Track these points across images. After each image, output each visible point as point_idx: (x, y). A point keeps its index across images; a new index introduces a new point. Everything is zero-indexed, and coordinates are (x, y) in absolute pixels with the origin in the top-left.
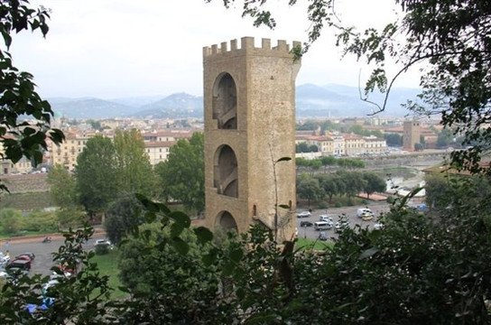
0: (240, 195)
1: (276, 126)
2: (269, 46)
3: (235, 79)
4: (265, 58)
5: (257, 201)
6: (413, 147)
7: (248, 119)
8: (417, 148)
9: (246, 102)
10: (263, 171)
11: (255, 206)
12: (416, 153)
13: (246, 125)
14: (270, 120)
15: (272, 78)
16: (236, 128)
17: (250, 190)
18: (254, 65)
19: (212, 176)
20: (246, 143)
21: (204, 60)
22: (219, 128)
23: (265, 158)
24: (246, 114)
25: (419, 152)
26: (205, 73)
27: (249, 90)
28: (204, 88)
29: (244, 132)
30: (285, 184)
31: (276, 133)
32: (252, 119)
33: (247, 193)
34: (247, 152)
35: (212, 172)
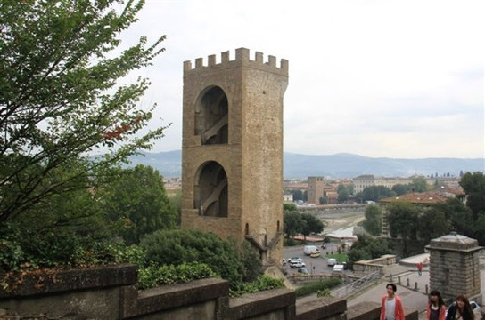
0: (231, 214)
1: (267, 142)
2: (262, 60)
3: (226, 92)
4: (258, 71)
5: (249, 219)
6: (317, 201)
7: (243, 132)
8: (322, 201)
9: (240, 114)
10: (255, 187)
11: (247, 225)
12: (321, 206)
13: (240, 138)
14: (262, 135)
15: (264, 93)
16: (226, 142)
17: (243, 206)
18: (249, 77)
19: (193, 197)
20: (240, 157)
21: (184, 74)
22: (203, 144)
23: (257, 174)
24: (240, 126)
25: (324, 206)
26: (185, 88)
27: (244, 102)
28: (184, 104)
29: (238, 144)
30: (274, 204)
31: (267, 149)
32: (246, 131)
33: (240, 210)
34: (240, 166)
35: (192, 193)
